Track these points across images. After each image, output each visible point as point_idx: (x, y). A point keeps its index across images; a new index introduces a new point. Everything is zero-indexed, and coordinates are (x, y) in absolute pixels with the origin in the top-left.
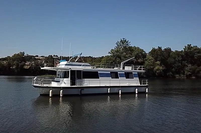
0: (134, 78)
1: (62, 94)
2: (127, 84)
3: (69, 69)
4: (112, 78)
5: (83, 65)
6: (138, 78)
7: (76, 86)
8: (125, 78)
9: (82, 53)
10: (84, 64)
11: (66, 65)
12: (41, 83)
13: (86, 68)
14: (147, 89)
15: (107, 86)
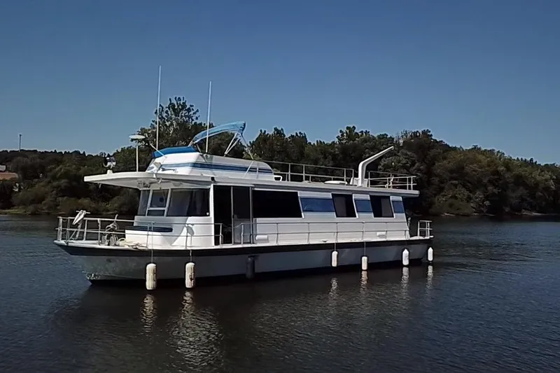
0: (393, 217)
1: (191, 279)
2: (378, 233)
3: (210, 180)
4: (337, 216)
5: (253, 170)
6: (404, 214)
7: (235, 243)
8: (372, 214)
9: (245, 125)
10: (255, 166)
11: (195, 165)
12: (109, 236)
13: (260, 179)
14: (430, 250)
15: (327, 242)
